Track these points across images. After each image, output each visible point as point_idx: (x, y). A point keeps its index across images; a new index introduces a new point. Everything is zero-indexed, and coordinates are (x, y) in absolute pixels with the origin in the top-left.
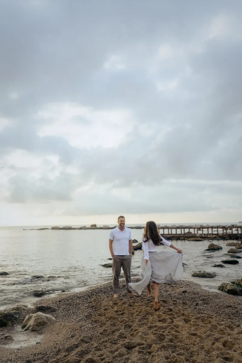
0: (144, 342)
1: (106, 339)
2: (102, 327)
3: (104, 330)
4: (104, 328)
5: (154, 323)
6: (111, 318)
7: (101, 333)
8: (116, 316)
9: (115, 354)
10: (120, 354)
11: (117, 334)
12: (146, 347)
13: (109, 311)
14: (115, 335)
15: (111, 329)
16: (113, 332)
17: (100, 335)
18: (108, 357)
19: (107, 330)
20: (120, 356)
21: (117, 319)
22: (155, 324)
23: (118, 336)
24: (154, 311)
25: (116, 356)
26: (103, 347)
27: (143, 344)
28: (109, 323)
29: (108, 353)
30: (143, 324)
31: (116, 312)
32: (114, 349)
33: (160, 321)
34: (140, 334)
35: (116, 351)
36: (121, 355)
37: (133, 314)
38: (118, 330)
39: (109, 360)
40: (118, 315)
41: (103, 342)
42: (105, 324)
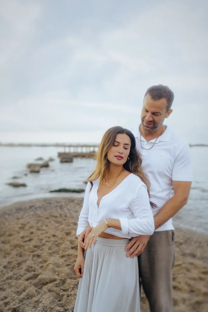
0: (56, 277)
1: (11, 274)
2: (5, 257)
3: (9, 263)
4: (8, 259)
5: (67, 251)
6: (16, 246)
7: (5, 267)
8: (22, 244)
9: (22, 296)
10: (28, 295)
11: (24, 266)
12: (59, 283)
13: (14, 237)
14: (22, 268)
15: (16, 261)
16: (19, 264)
17: (4, 270)
18: (13, 300)
19: (12, 262)
20: (28, 298)
21: (23, 246)
22: (67, 253)
23: (25, 270)
24: (65, 236)
25: (24, 299)
26: (8, 286)
27: (55, 280)
28: (14, 253)
29: (14, 295)
30: (54, 253)
31: (23, 237)
32: (20, 289)
33: (72, 248)
34: (51, 266)
35: (24, 290)
36: (30, 297)
37: (42, 240)
38: (25, 261)
39: (14, 305)
40: (25, 242)
41: (8, 278)
42: (9, 254)
